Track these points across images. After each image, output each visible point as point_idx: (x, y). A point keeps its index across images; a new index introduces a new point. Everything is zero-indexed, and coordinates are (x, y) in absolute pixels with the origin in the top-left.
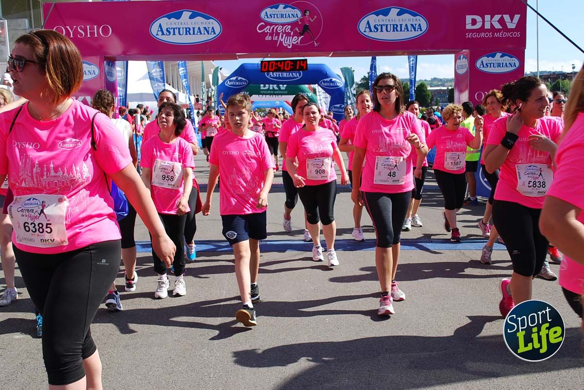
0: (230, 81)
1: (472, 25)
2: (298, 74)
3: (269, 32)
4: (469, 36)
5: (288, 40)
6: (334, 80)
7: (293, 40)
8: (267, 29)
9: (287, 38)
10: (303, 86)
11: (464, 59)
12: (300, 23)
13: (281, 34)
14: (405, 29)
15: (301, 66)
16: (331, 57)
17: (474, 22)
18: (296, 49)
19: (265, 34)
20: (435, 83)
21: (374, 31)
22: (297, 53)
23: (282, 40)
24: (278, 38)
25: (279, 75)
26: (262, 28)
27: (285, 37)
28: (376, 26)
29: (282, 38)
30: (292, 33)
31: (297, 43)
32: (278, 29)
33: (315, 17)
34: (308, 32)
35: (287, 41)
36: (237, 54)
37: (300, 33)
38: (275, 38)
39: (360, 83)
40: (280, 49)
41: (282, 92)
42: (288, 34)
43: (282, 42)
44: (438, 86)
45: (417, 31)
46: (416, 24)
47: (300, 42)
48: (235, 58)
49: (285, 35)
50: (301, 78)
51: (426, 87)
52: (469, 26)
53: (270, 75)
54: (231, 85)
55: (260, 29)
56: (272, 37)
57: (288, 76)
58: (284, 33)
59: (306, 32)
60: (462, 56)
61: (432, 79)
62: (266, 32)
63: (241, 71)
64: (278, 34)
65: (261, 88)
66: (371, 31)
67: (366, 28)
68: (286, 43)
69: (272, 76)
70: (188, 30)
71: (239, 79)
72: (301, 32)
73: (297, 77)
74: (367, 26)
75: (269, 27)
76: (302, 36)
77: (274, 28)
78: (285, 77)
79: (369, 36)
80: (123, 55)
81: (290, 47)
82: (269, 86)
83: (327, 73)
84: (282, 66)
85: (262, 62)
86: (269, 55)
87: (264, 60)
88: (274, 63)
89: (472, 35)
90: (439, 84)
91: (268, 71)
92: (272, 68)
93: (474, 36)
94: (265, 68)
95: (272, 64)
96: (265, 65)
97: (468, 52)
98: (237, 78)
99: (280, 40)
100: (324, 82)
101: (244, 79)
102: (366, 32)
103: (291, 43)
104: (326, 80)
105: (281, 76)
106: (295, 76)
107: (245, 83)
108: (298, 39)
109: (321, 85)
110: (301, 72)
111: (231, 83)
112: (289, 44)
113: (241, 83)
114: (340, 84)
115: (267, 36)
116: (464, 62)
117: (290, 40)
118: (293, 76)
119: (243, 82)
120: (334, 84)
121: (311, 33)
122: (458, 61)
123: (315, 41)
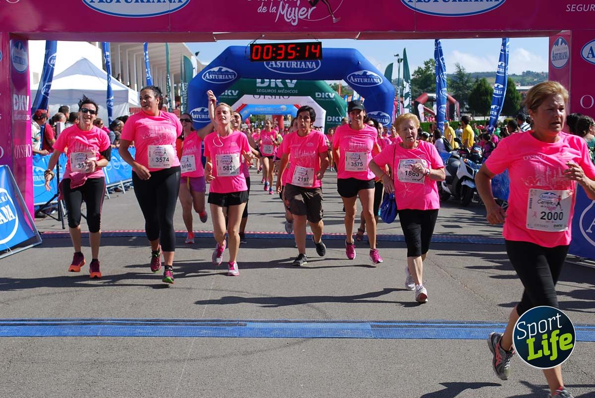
0: (210, 73)
2: (314, 63)
4: (571, 9)
5: (293, 13)
6: (369, 73)
7: (300, 12)
9: (291, 10)
10: (322, 82)
11: (563, 43)
13: (281, 3)
15: (313, 52)
16: (357, 39)
18: (304, 27)
19: (257, 3)
20: (529, 79)
21: (425, 1)
22: (307, 33)
23: (282, 13)
24: (277, 10)
25: (285, 64)
27: (288, 8)
29: (283, 11)
30: (299, 2)
31: (307, 17)
36: (214, 33)
37: (310, 2)
38: (273, 10)
40: (279, 26)
41: (289, 91)
42: (292, 4)
43: (284, 15)
45: (491, 1)
48: (211, 39)
49: (287, 5)
50: (319, 69)
51: (514, 85)
53: (272, 65)
54: (212, 80)
56: (268, 9)
57: (299, 67)
58: (286, 3)
59: (320, 2)
60: (560, 40)
61: (524, 72)
63: (226, 58)
64: (276, 3)
65: (258, 85)
68: (289, 17)
69: (274, 65)
71: (223, 70)
73: (313, 69)
76: (315, 8)
78: (294, 68)
79: (417, 8)
80: (38, 32)
81: (295, 24)
83: (358, 62)
84: (283, 52)
85: (252, 45)
86: (263, 36)
87: (255, 43)
88: (270, 47)
89: (576, 8)
90: (535, 82)
91: (262, 59)
92: (267, 55)
93: (579, 9)
94: (256, 56)
95: (268, 49)
96: (257, 49)
97: (569, 34)
98: (220, 69)
99: (280, 13)
100: (354, 76)
101: (230, 71)
102: (412, 2)
103: (296, 15)
104: (356, 73)
105: (289, 66)
106: (310, 67)
107: (233, 76)
108: (307, 11)
109: (350, 81)
110: (319, 61)
111: (210, 76)
112: (294, 18)
113: (227, 76)
114: (378, 80)
115: (261, 6)
116: (564, 48)
117: (295, 13)
118: (307, 67)
119: (230, 75)
120: (370, 80)
121: (328, 2)
122: (554, 47)
123: (333, 15)
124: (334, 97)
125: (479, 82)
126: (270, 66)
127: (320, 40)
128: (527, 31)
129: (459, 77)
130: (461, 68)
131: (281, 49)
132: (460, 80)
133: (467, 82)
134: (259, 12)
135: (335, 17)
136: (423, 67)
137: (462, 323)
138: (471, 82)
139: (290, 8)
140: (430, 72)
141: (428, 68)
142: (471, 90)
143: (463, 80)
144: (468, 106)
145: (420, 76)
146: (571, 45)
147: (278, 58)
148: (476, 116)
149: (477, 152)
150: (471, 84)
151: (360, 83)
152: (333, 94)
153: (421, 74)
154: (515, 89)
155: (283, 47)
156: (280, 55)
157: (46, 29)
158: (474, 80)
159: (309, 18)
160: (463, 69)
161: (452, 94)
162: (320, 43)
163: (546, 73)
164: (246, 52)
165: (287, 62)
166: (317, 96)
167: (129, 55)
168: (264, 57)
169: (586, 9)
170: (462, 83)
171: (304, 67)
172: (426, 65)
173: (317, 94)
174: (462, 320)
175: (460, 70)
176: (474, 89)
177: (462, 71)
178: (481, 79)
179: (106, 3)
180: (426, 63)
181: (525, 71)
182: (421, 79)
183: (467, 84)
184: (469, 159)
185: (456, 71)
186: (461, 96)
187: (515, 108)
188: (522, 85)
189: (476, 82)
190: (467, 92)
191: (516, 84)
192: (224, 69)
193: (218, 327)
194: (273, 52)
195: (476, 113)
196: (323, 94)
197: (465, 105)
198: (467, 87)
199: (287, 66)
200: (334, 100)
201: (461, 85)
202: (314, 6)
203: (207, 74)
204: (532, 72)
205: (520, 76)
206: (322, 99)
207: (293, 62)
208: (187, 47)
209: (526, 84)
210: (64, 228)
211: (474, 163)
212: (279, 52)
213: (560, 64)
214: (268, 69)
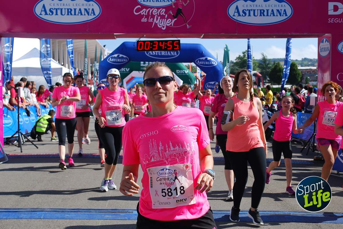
0: (112, 58)
1: (334, 11)
2: (175, 52)
3: (145, 14)
4: (331, 21)
5: (163, 22)
6: (209, 58)
7: (167, 22)
8: (143, 12)
9: (162, 21)
10: (180, 64)
11: (327, 42)
12: (174, 7)
13: (156, 16)
14: (271, 14)
15: (175, 46)
16: (202, 38)
17: (336, 8)
18: (169, 31)
19: (141, 16)
20: (306, 63)
21: (243, 16)
22: (171, 34)
23: (156, 22)
24: (153, 20)
25: (158, 53)
26: (138, 10)
27: (160, 19)
28: (245, 11)
29: (157, 20)
30: (166, 16)
31: (171, 25)
32: (154, 12)
33: (188, 1)
34: (181, 15)
35: (161, 23)
36: (115, 34)
37: (173, 16)
38: (151, 20)
39: (235, 61)
40: (155, 30)
42: (163, 17)
43: (157, 23)
44: (308, 66)
45: (283, 16)
46: (281, 10)
47: (173, 25)
48: (113, 37)
49: (159, 17)
50: (178, 56)
51: (297, 67)
52: (331, 12)
53: (150, 53)
54: (113, 62)
55: (136, 12)
56: (148, 19)
57: (166, 54)
58: (158, 16)
59: (179, 15)
60: (325, 40)
61: (302, 59)
62: (142, 14)
63: (122, 49)
64: (153, 16)
65: (142, 65)
66: (239, 15)
67: (235, 12)
68: (160, 25)
69: (151, 54)
70: (70, 10)
72: (175, 16)
73: (175, 56)
74: (236, 11)
75: (145, 10)
76: (176, 19)
77: (149, 11)
78: (163, 55)
79: (238, 20)
80: (8, 32)
81: (164, 29)
82: (149, 63)
83: (202, 52)
84: (157, 46)
85: (138, 42)
86: (145, 36)
87: (139, 40)
88: (149, 43)
89: (334, 21)
90: (310, 64)
91: (144, 50)
92: (147, 47)
93: (336, 21)
94: (140, 48)
95: (148, 44)
96: (141, 44)
97: (330, 36)
98: (118, 56)
99: (155, 22)
100: (200, 60)
101: (125, 56)
102: (235, 16)
103: (165, 24)
104: (201, 59)
105: (160, 54)
106: (173, 54)
107: (126, 60)
108: (172, 21)
109: (197, 63)
110: (179, 51)
111: (113, 60)
112: (163, 25)
113: (122, 60)
114: (215, 63)
115: (143, 18)
116: (327, 45)
117: (164, 22)
118: (171, 55)
119: (124, 59)
120: (210, 63)
121: (184, 16)
122: (321, 44)
123: (187, 24)
124: (188, 73)
125: (276, 64)
126: (149, 54)
127: (179, 39)
128: (305, 34)
129: (263, 61)
130: (265, 56)
131: (155, 44)
132: (263, 63)
133: (268, 64)
134: (142, 21)
135: (188, 25)
136: (242, 55)
137: (265, 212)
138: (271, 64)
139: (161, 20)
140: (246, 58)
141: (244, 56)
142: (271, 69)
143: (266, 63)
144: (268, 79)
145: (240, 60)
146: (331, 43)
147: (154, 49)
148: (274, 85)
149: (274, 107)
150: (270, 65)
151: (203, 65)
152: (187, 71)
153: (240, 59)
154: (297, 68)
155: (157, 43)
156: (155, 47)
157: (12, 31)
158: (273, 63)
159: (172, 25)
160: (266, 57)
161: (259, 71)
162: (179, 41)
163: (316, 59)
164: (134, 45)
165: (159, 52)
166: (177, 72)
167: (63, 46)
168: (145, 49)
169: (340, 21)
170: (265, 65)
171: (169, 55)
172: (243, 54)
173: (177, 71)
174: (265, 210)
175: (264, 57)
176: (273, 69)
177: (265, 57)
178: (277, 62)
179: (49, 15)
180: (244, 53)
181: (304, 58)
182: (240, 63)
183: (268, 66)
184: (270, 111)
185: (262, 57)
186: (265, 72)
187: (297, 80)
188: (302, 66)
189: (274, 64)
190: (268, 70)
191: (298, 66)
192: (121, 56)
193: (115, 213)
194: (151, 46)
195: (274, 83)
196: (181, 71)
197: (267, 78)
198: (269, 67)
199: (159, 54)
200: (188, 74)
201: (265, 66)
202: (175, 18)
203: (111, 59)
204: (308, 59)
205: (300, 61)
206: (180, 74)
207: (163, 52)
208: (98, 42)
209: (304, 65)
210: (22, 152)
211: (272, 113)
212: (154, 46)
213: (324, 54)
214: (147, 56)
